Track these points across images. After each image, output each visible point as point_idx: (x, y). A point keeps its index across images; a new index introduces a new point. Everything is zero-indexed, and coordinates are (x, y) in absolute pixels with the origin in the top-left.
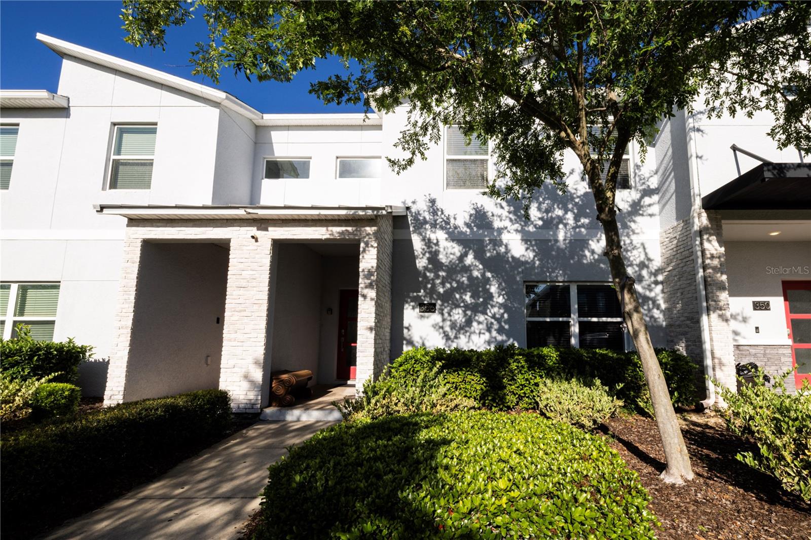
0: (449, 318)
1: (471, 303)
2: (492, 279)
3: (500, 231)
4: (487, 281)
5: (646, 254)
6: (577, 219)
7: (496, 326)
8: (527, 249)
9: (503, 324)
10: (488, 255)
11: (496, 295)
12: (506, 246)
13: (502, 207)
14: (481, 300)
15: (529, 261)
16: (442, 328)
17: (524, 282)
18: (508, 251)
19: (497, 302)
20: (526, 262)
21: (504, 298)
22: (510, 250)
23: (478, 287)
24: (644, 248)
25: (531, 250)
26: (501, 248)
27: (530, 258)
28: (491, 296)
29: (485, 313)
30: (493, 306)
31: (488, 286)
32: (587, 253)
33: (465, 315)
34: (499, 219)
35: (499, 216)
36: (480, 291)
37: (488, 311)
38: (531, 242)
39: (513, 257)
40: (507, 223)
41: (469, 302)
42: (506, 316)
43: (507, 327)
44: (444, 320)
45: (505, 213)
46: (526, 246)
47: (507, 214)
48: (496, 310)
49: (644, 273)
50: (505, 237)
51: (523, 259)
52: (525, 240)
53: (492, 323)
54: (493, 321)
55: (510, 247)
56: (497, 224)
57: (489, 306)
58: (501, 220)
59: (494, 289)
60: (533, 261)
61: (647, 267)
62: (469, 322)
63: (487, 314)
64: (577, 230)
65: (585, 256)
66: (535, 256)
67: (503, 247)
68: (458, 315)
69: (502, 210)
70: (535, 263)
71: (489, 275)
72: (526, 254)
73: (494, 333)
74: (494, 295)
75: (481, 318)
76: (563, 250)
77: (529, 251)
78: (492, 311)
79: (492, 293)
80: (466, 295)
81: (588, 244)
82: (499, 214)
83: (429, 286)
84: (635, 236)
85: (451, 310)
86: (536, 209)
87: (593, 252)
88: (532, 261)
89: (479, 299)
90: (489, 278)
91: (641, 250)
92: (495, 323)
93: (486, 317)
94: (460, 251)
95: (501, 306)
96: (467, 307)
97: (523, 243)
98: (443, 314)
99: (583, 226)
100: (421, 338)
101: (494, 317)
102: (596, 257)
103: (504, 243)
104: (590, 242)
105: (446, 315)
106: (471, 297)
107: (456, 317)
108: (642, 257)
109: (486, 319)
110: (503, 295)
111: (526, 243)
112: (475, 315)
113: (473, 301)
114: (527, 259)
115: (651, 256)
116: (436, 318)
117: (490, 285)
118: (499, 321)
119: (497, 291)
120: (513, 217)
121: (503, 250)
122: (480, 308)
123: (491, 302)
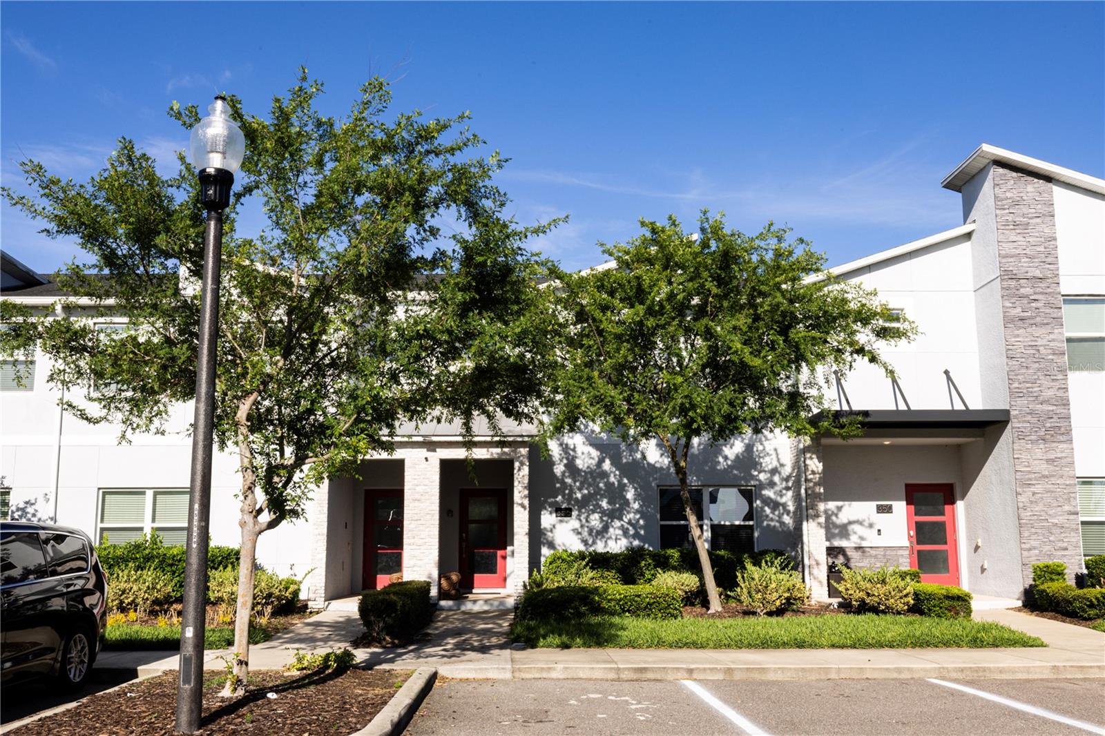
0: (587, 524)
1: (608, 509)
2: (628, 485)
4: (622, 487)
5: (778, 460)
7: (632, 532)
8: (662, 455)
9: (639, 530)
10: (624, 461)
11: (631, 501)
12: (643, 453)
14: (617, 506)
15: (665, 467)
16: (579, 533)
17: (658, 486)
18: (644, 457)
19: (633, 508)
20: (662, 468)
21: (639, 504)
22: (646, 457)
23: (616, 494)
24: (777, 454)
25: (666, 457)
27: (664, 464)
28: (627, 503)
29: (620, 519)
30: (628, 512)
31: (624, 493)
32: (721, 459)
33: (602, 520)
36: (617, 498)
37: (624, 516)
38: (666, 448)
39: (649, 464)
41: (606, 508)
42: (642, 521)
43: (642, 533)
44: (582, 526)
46: (661, 452)
48: (632, 515)
49: (776, 479)
51: (658, 465)
52: (661, 446)
53: (628, 529)
54: (629, 526)
55: (646, 454)
57: (625, 512)
59: (630, 495)
60: (668, 468)
61: (780, 473)
62: (605, 529)
63: (623, 520)
65: (719, 462)
66: (669, 462)
67: (641, 454)
68: (595, 520)
71: (625, 480)
72: (660, 460)
73: (630, 539)
75: (617, 523)
76: (697, 456)
77: (663, 457)
78: (628, 517)
79: (628, 500)
80: (603, 501)
81: (721, 450)
83: (567, 491)
84: (767, 442)
85: (588, 516)
87: (726, 458)
89: (615, 505)
90: (625, 484)
91: (774, 456)
92: (631, 528)
93: (622, 522)
94: (598, 457)
95: (637, 511)
96: (603, 513)
97: (658, 450)
98: (580, 520)
100: (564, 543)
101: (629, 522)
102: (729, 463)
103: (641, 450)
104: (724, 448)
105: (584, 521)
106: (608, 502)
107: (593, 523)
108: (775, 463)
109: (622, 525)
110: (639, 500)
111: (661, 449)
112: (612, 521)
113: (610, 507)
114: (662, 465)
115: (782, 461)
116: (573, 523)
117: (626, 491)
118: (634, 527)
119: (633, 496)
121: (639, 456)
122: (615, 514)
123: (627, 508)
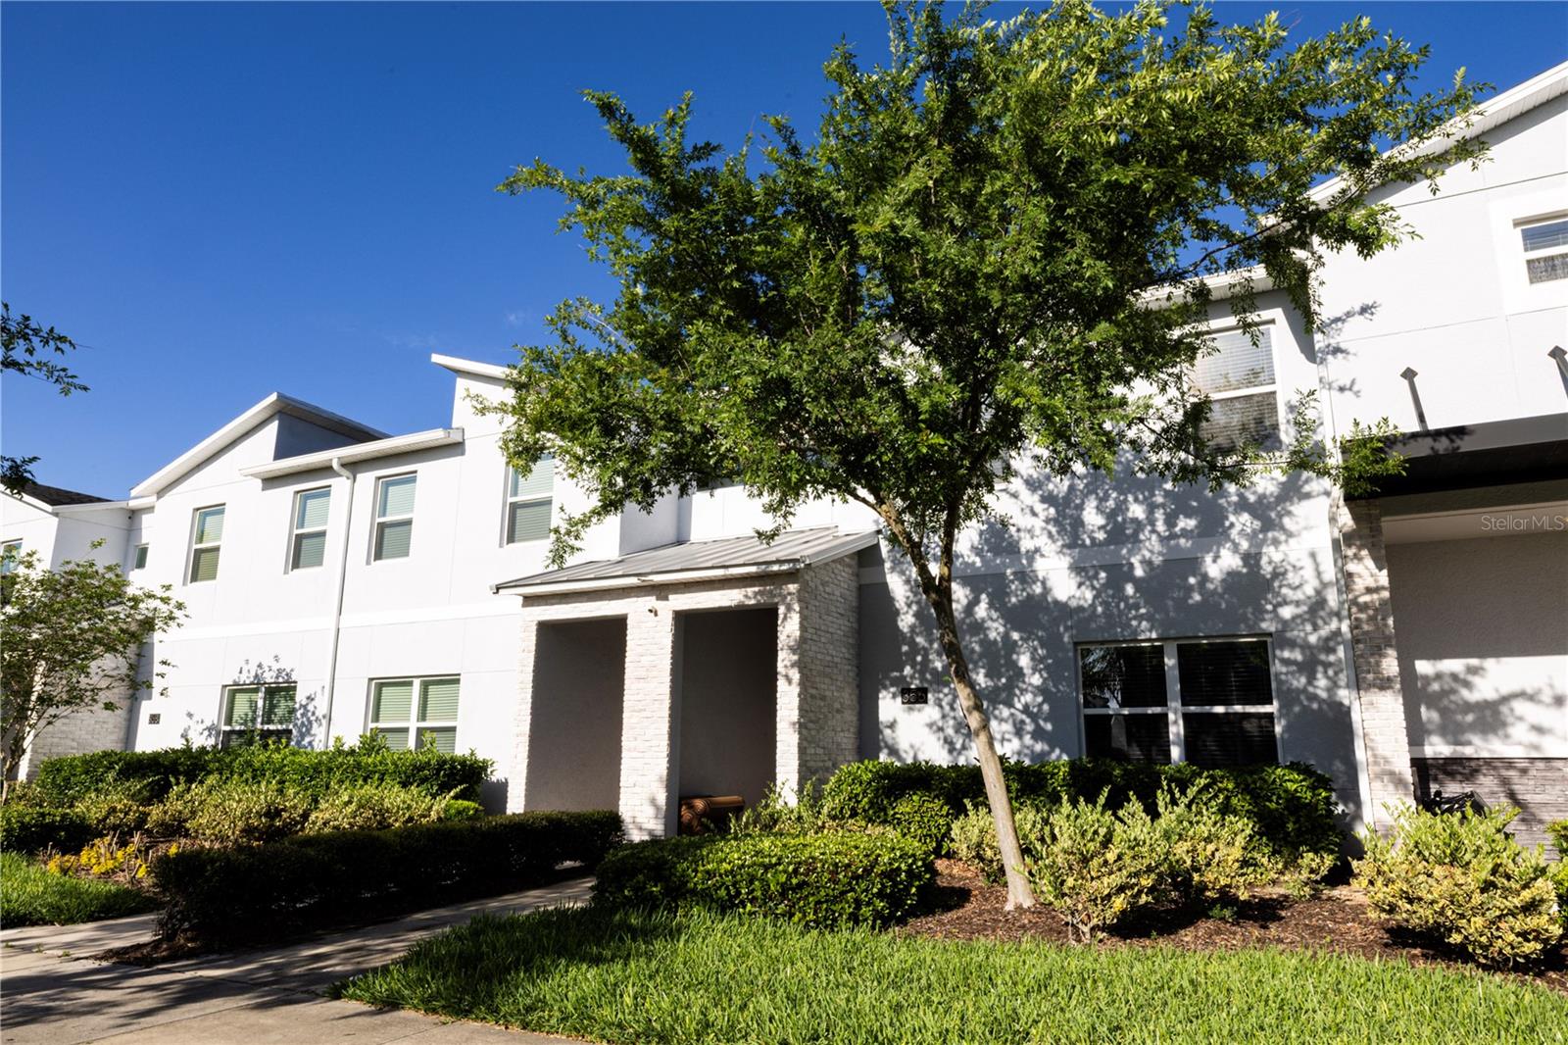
0: (952, 714)
1: (987, 687)
2: (1020, 643)
3: (1032, 555)
4: (1011, 647)
6: (1170, 521)
7: (1030, 727)
8: (1080, 585)
9: (1041, 723)
10: (1014, 600)
11: (1028, 671)
12: (1044, 583)
13: (1034, 514)
14: (1004, 680)
15: (1086, 605)
16: (941, 729)
17: (1077, 644)
18: (1046, 590)
19: (1030, 684)
20: (1080, 609)
21: (1041, 676)
22: (1051, 590)
23: (1000, 658)
25: (1087, 587)
26: (1034, 587)
27: (1086, 601)
28: (1019, 673)
29: (1010, 705)
30: (1023, 691)
31: (1015, 657)
32: (1195, 583)
34: (1028, 536)
35: (1029, 531)
36: (1002, 666)
37: (1016, 699)
38: (1087, 573)
39: (1056, 602)
40: (1042, 541)
41: (983, 685)
42: (1046, 707)
43: (1049, 727)
44: (944, 717)
45: (1038, 524)
46: (1078, 579)
47: (1044, 525)
48: (1028, 698)
50: (1041, 566)
51: (1073, 603)
52: (1077, 568)
53: (1023, 722)
54: (1024, 717)
55: (1049, 584)
56: (1026, 544)
57: (1017, 692)
58: (1032, 538)
59: (1024, 661)
60: (1093, 606)
63: (1013, 706)
64: (1172, 542)
65: (1192, 588)
66: (1095, 597)
67: (1039, 584)
69: (1034, 518)
70: (1095, 609)
71: (1015, 636)
72: (1078, 594)
73: (1028, 740)
74: (1025, 671)
75: (1005, 712)
77: (1083, 588)
78: (1023, 699)
79: (1021, 669)
80: (978, 674)
81: (1196, 565)
82: (1029, 527)
83: (919, 658)
84: (1292, 542)
86: (1095, 511)
87: (1206, 580)
88: (1090, 606)
89: (999, 679)
90: (1015, 642)
92: (1028, 720)
93: (1013, 710)
94: (967, 597)
95: (1041, 690)
97: (1073, 575)
98: (941, 706)
99: (1185, 533)
100: (912, 746)
101: (1026, 710)
102: (1213, 588)
103: (1041, 578)
104: (1199, 562)
105: (947, 708)
106: (986, 676)
108: (1312, 583)
109: (1012, 715)
110: (1040, 672)
111: (1078, 574)
112: (995, 708)
113: (990, 683)
114: (1082, 602)
116: (930, 712)
117: (1018, 654)
118: (1034, 717)
119: (1031, 664)
120: (1054, 530)
121: (1038, 589)
122: (1002, 695)
123: (1021, 685)
